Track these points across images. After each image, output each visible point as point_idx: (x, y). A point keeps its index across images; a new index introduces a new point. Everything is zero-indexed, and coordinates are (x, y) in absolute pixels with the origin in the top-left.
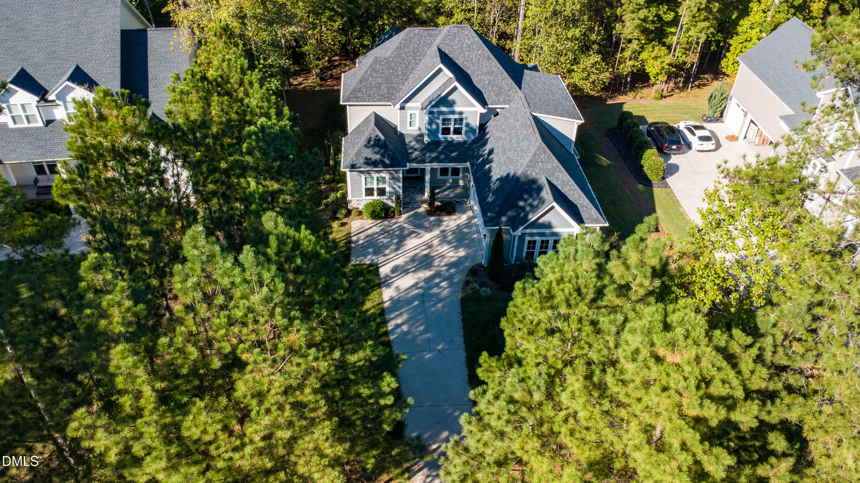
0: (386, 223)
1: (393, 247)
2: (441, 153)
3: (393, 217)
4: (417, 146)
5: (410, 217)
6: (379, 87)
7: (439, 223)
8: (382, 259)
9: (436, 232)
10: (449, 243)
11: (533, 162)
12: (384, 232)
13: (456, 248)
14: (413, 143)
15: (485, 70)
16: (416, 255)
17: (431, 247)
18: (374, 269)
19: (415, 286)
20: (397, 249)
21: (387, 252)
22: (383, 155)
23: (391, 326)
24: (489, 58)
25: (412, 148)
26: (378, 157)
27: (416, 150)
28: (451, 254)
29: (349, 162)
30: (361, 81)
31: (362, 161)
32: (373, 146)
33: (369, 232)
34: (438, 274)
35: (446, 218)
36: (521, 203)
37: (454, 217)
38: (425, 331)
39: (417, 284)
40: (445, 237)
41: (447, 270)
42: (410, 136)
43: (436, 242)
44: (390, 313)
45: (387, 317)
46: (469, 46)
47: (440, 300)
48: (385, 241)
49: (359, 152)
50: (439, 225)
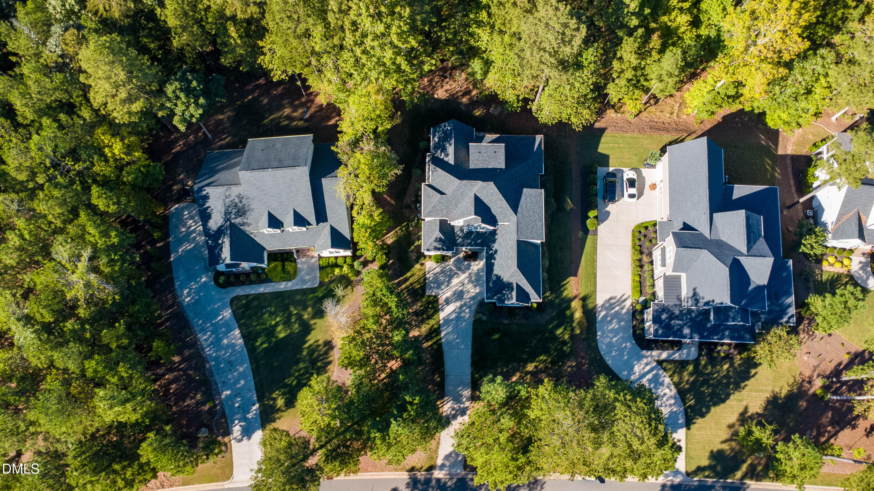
0: (443, 265)
1: (446, 284)
2: (472, 240)
3: (446, 261)
4: (461, 235)
5: (455, 261)
6: (442, 211)
7: (468, 267)
8: (441, 292)
9: (467, 274)
10: (473, 282)
11: (512, 276)
12: (442, 272)
13: (475, 286)
14: (459, 232)
15: (499, 206)
16: (456, 291)
17: (463, 285)
18: (436, 299)
19: (454, 311)
20: (448, 286)
21: (443, 287)
22: (443, 246)
23: (442, 334)
24: (501, 200)
25: (458, 236)
26: (440, 246)
27: (460, 237)
28: (472, 291)
29: (426, 248)
30: (433, 208)
31: (433, 248)
32: (438, 241)
33: (435, 271)
34: (465, 304)
35: (472, 263)
36: (504, 292)
37: (477, 263)
38: (457, 338)
39: (455, 310)
40: (471, 277)
41: (470, 302)
42: (457, 226)
43: (466, 281)
44: (443, 327)
45: (441, 329)
46: (491, 193)
47: (465, 321)
48: (443, 278)
49: (431, 244)
50: (469, 269)
